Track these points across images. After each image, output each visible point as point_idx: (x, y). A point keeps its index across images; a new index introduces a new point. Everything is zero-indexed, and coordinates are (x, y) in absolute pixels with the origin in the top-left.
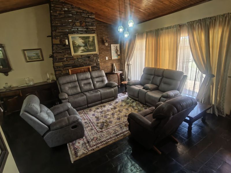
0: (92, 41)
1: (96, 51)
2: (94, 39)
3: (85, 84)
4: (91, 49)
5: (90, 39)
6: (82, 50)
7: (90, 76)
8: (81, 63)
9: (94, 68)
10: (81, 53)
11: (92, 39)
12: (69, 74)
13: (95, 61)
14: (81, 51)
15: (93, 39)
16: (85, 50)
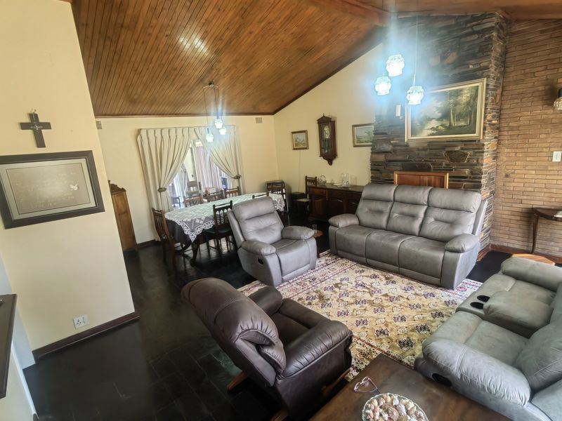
0: (468, 103)
1: (475, 133)
2: (475, 97)
3: (403, 215)
4: (460, 127)
5: (459, 98)
6: (432, 128)
7: (424, 199)
8: (425, 161)
9: (459, 181)
10: (429, 135)
11: (468, 95)
12: (393, 183)
13: (468, 161)
14: (431, 132)
15: (471, 96)
16: (440, 127)
